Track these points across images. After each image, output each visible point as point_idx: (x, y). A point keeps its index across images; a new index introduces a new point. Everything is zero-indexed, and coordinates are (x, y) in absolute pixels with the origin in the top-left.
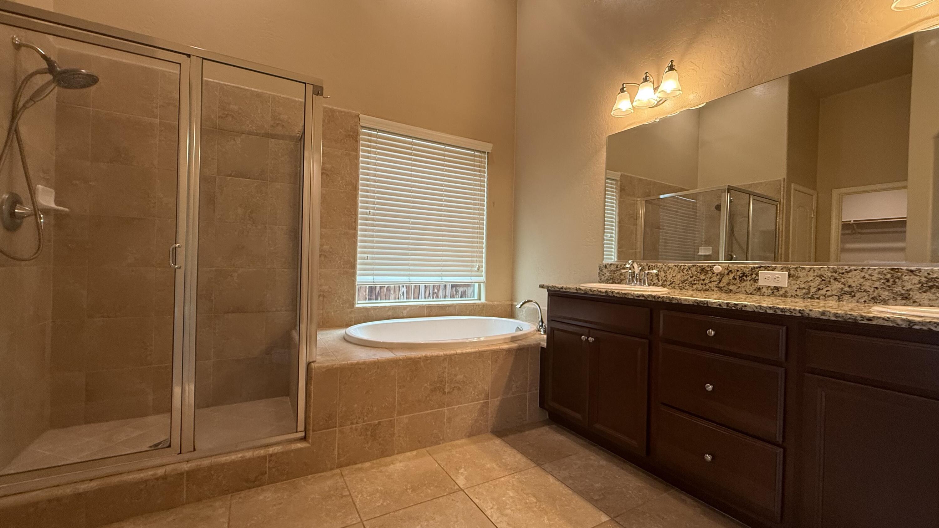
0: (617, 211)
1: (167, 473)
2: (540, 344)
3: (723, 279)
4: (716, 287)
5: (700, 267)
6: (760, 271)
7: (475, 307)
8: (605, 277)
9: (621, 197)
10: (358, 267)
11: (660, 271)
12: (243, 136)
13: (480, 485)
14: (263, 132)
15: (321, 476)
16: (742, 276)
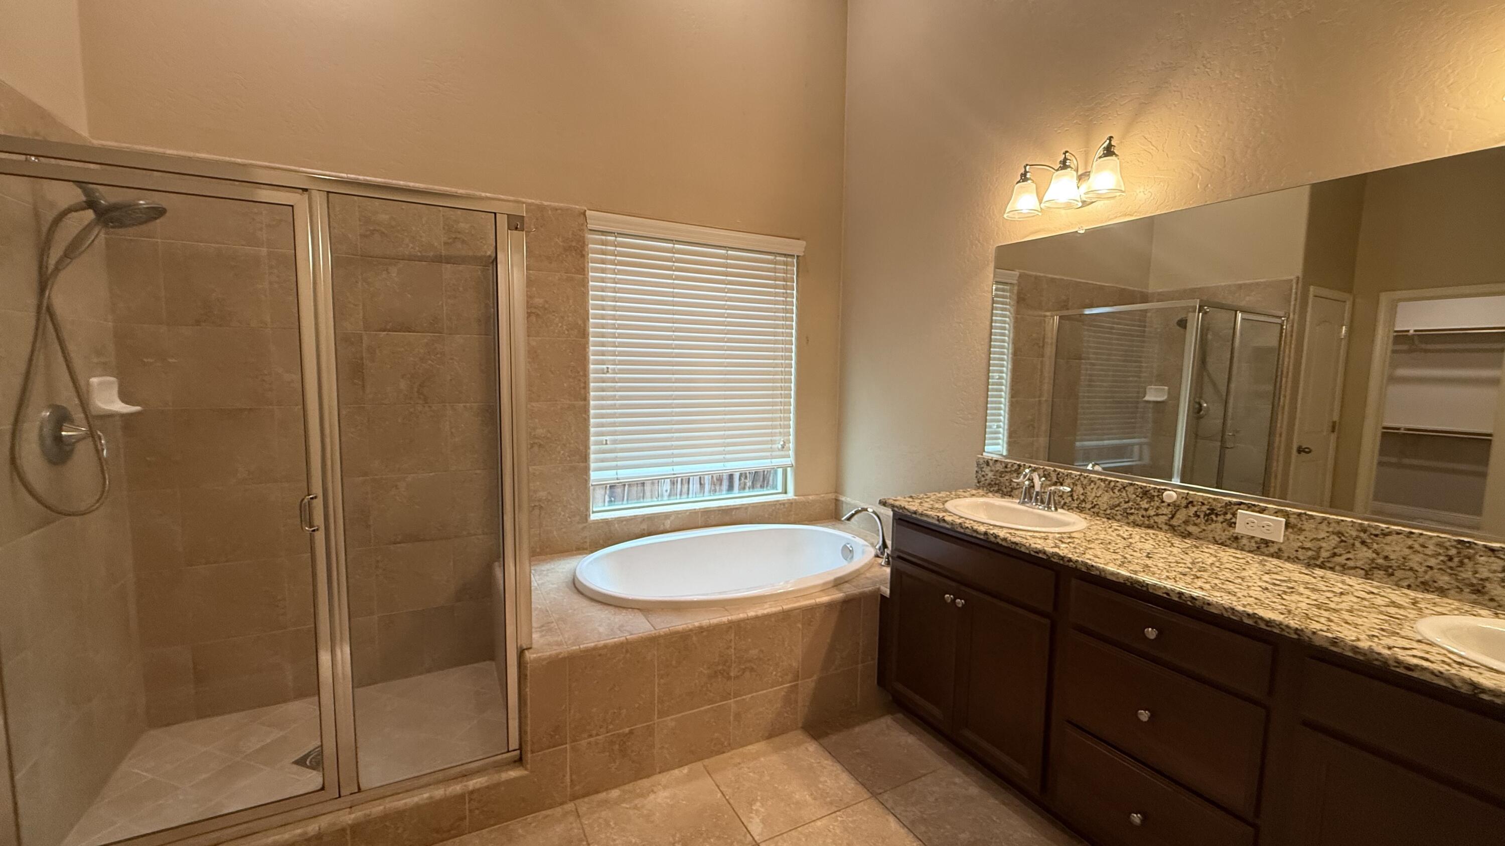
0: (1011, 335)
1: (322, 830)
2: (879, 589)
3: (1178, 513)
4: (1166, 524)
5: (1141, 488)
6: (1239, 511)
7: (778, 507)
8: (986, 480)
9: (1017, 312)
10: (592, 457)
11: (1076, 485)
12: (401, 264)
13: (785, 835)
14: (432, 254)
15: (547, 816)
16: (1210, 514)
